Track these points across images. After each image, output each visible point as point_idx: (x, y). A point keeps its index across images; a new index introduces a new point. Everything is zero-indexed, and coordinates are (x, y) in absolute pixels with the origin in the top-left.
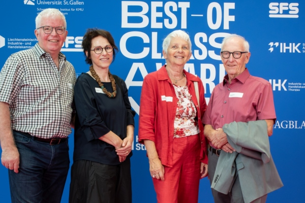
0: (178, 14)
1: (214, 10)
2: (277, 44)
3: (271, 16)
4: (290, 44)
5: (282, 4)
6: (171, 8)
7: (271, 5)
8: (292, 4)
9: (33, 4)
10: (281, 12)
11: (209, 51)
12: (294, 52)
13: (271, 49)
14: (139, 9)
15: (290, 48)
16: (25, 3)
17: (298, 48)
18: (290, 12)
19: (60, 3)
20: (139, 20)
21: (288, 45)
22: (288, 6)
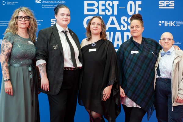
0: (113, 7)
1: (131, 5)
2: (163, 22)
3: (160, 8)
4: (170, 22)
5: (165, 2)
6: (109, 4)
7: (160, 2)
8: (171, 2)
9: (40, 3)
10: (165, 6)
11: (128, 26)
12: (172, 26)
13: (160, 25)
14: (93, 5)
15: (170, 24)
16: (36, 2)
17: (174, 24)
18: (170, 6)
19: (53, 2)
20: (93, 10)
21: (168, 22)
22: (169, 3)
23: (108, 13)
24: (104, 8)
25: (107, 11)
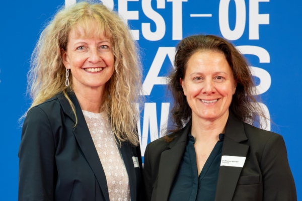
6: (154, 3)
23: (150, 36)
24: (135, 15)
25: (146, 27)
